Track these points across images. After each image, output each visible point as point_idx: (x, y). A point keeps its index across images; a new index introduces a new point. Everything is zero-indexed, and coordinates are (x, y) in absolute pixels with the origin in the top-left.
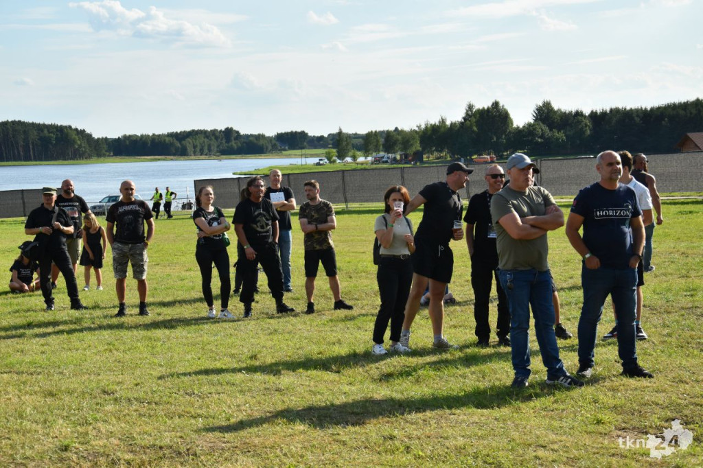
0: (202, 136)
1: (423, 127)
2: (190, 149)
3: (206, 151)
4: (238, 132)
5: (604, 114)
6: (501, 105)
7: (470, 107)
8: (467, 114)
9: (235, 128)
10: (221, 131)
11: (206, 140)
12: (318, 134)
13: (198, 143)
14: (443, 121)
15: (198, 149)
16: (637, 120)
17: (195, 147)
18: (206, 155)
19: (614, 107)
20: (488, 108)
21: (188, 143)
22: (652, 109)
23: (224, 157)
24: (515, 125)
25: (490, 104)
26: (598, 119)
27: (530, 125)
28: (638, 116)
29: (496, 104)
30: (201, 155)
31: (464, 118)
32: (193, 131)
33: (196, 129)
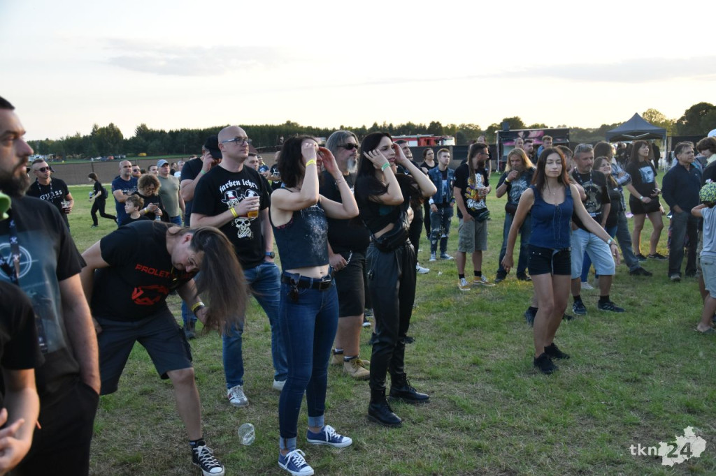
1: (65, 138)
5: (177, 132)
6: (115, 125)
7: (96, 127)
8: (94, 131)
14: (78, 135)
19: (183, 128)
20: (107, 128)
22: (204, 130)
24: (124, 138)
25: (108, 125)
26: (174, 135)
27: (133, 138)
29: (111, 125)
31: (92, 133)
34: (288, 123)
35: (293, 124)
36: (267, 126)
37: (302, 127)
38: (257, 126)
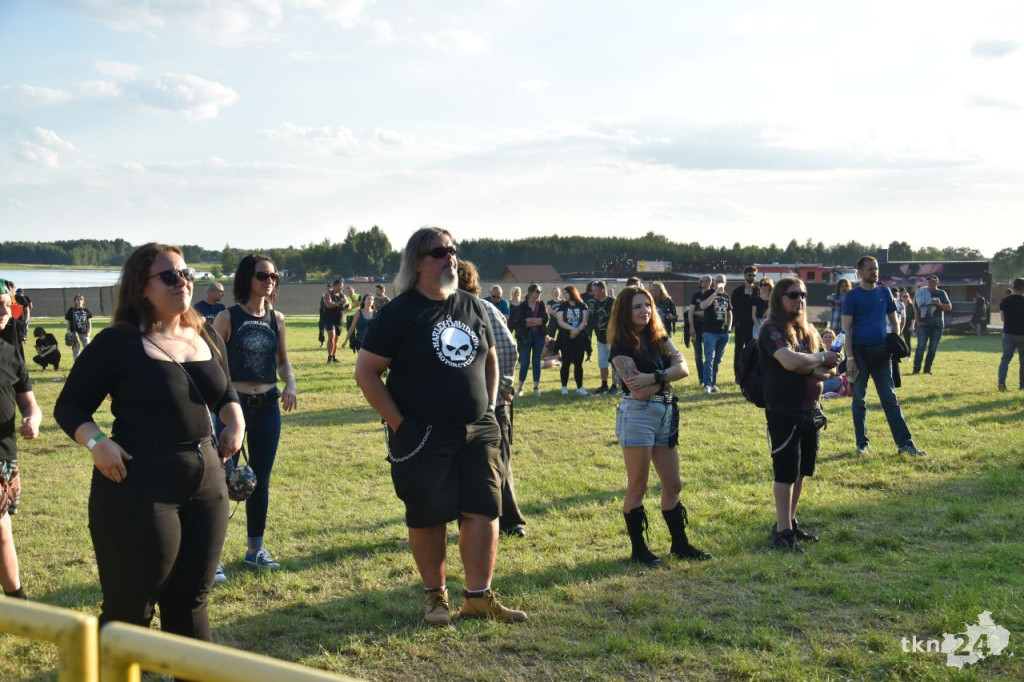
0: (90, 246)
1: (307, 247)
2: (77, 258)
3: (94, 261)
4: (128, 244)
5: (474, 244)
6: (380, 230)
7: (352, 231)
8: (349, 236)
9: (126, 240)
10: (111, 242)
11: (95, 250)
12: (212, 249)
13: (86, 252)
14: (327, 242)
15: (86, 258)
16: (501, 250)
17: (83, 256)
18: (94, 265)
20: (368, 233)
21: (76, 252)
22: (515, 242)
23: (113, 268)
24: (393, 250)
25: (370, 229)
28: (502, 247)
29: (375, 229)
30: (90, 264)
31: (346, 241)
32: (82, 240)
33: (85, 238)
34: (650, 235)
35: (657, 238)
36: (615, 238)
37: (671, 244)
38: (598, 239)
